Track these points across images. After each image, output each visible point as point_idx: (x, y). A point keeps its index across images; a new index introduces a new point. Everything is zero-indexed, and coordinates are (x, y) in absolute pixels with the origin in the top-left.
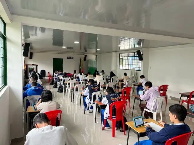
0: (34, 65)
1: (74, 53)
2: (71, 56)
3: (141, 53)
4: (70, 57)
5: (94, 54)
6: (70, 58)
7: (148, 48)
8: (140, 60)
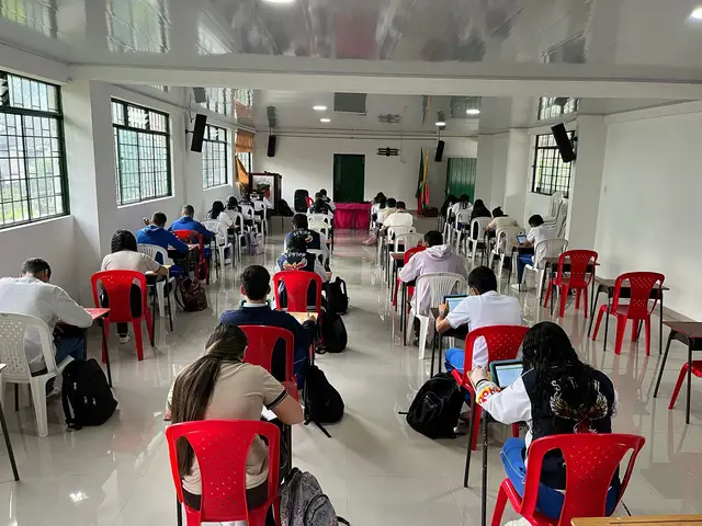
0: (270, 174)
1: (402, 135)
2: (392, 145)
3: (569, 134)
4: (388, 149)
5: (473, 137)
6: (388, 152)
7: (604, 115)
8: (564, 161)
